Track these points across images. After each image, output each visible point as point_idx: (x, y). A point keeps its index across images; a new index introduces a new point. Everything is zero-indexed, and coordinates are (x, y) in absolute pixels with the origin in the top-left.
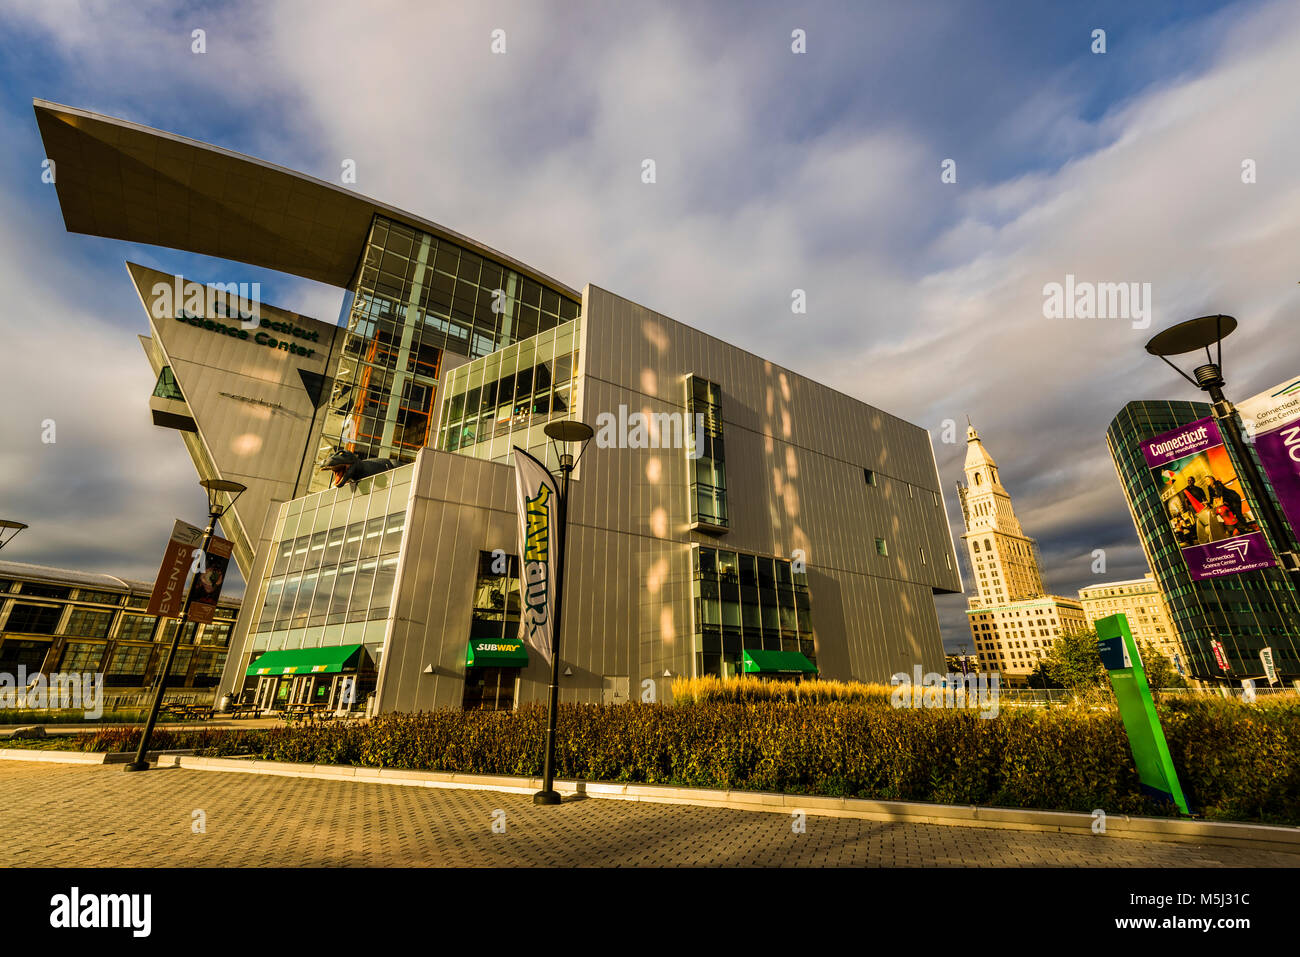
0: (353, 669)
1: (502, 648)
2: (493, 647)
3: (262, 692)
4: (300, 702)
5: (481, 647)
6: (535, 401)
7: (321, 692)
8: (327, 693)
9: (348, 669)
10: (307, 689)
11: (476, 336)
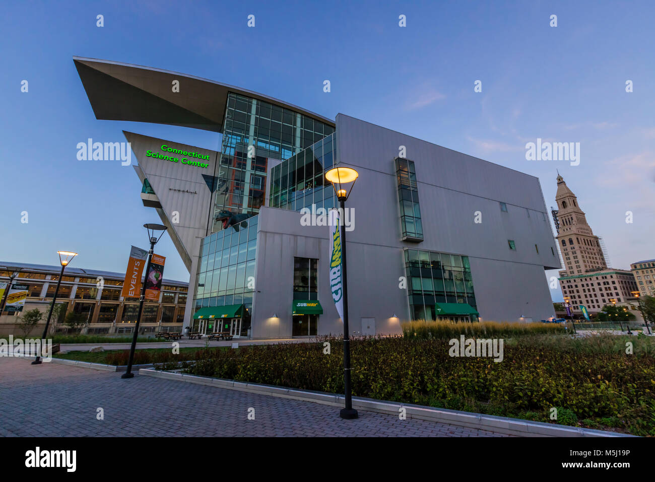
0: (239, 316)
1: (309, 305)
2: (305, 305)
3: (201, 326)
4: (218, 332)
5: (299, 305)
6: (315, 179)
7: (227, 326)
8: (229, 327)
9: (237, 316)
10: (220, 325)
11: (283, 150)
